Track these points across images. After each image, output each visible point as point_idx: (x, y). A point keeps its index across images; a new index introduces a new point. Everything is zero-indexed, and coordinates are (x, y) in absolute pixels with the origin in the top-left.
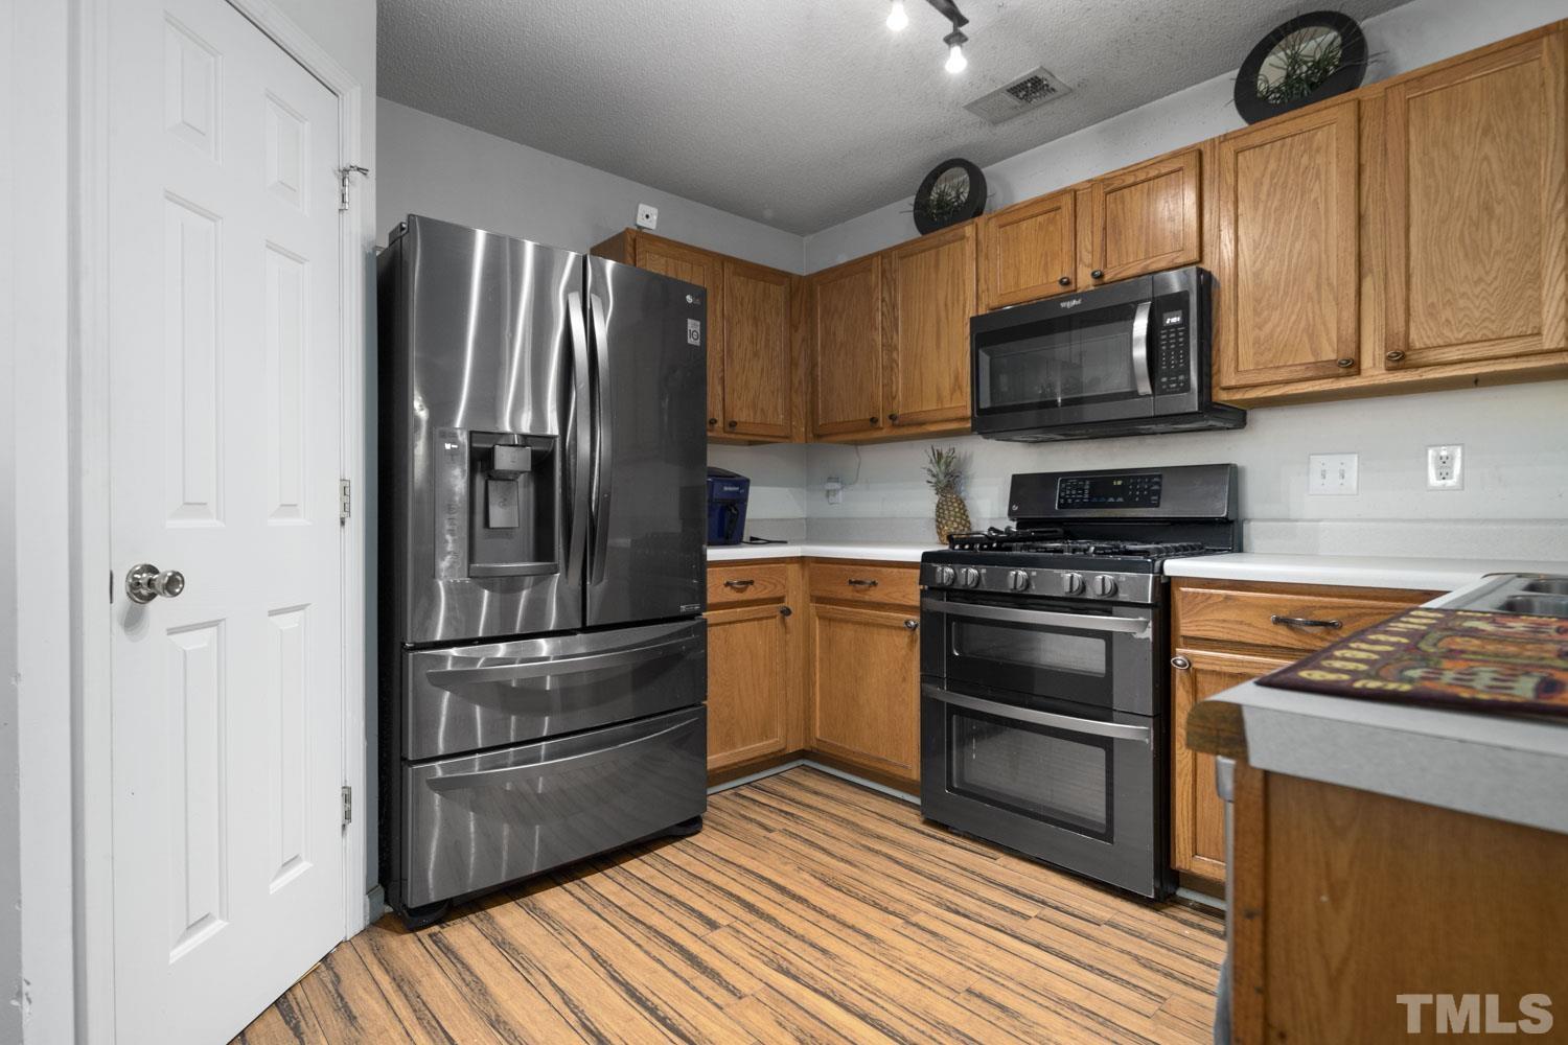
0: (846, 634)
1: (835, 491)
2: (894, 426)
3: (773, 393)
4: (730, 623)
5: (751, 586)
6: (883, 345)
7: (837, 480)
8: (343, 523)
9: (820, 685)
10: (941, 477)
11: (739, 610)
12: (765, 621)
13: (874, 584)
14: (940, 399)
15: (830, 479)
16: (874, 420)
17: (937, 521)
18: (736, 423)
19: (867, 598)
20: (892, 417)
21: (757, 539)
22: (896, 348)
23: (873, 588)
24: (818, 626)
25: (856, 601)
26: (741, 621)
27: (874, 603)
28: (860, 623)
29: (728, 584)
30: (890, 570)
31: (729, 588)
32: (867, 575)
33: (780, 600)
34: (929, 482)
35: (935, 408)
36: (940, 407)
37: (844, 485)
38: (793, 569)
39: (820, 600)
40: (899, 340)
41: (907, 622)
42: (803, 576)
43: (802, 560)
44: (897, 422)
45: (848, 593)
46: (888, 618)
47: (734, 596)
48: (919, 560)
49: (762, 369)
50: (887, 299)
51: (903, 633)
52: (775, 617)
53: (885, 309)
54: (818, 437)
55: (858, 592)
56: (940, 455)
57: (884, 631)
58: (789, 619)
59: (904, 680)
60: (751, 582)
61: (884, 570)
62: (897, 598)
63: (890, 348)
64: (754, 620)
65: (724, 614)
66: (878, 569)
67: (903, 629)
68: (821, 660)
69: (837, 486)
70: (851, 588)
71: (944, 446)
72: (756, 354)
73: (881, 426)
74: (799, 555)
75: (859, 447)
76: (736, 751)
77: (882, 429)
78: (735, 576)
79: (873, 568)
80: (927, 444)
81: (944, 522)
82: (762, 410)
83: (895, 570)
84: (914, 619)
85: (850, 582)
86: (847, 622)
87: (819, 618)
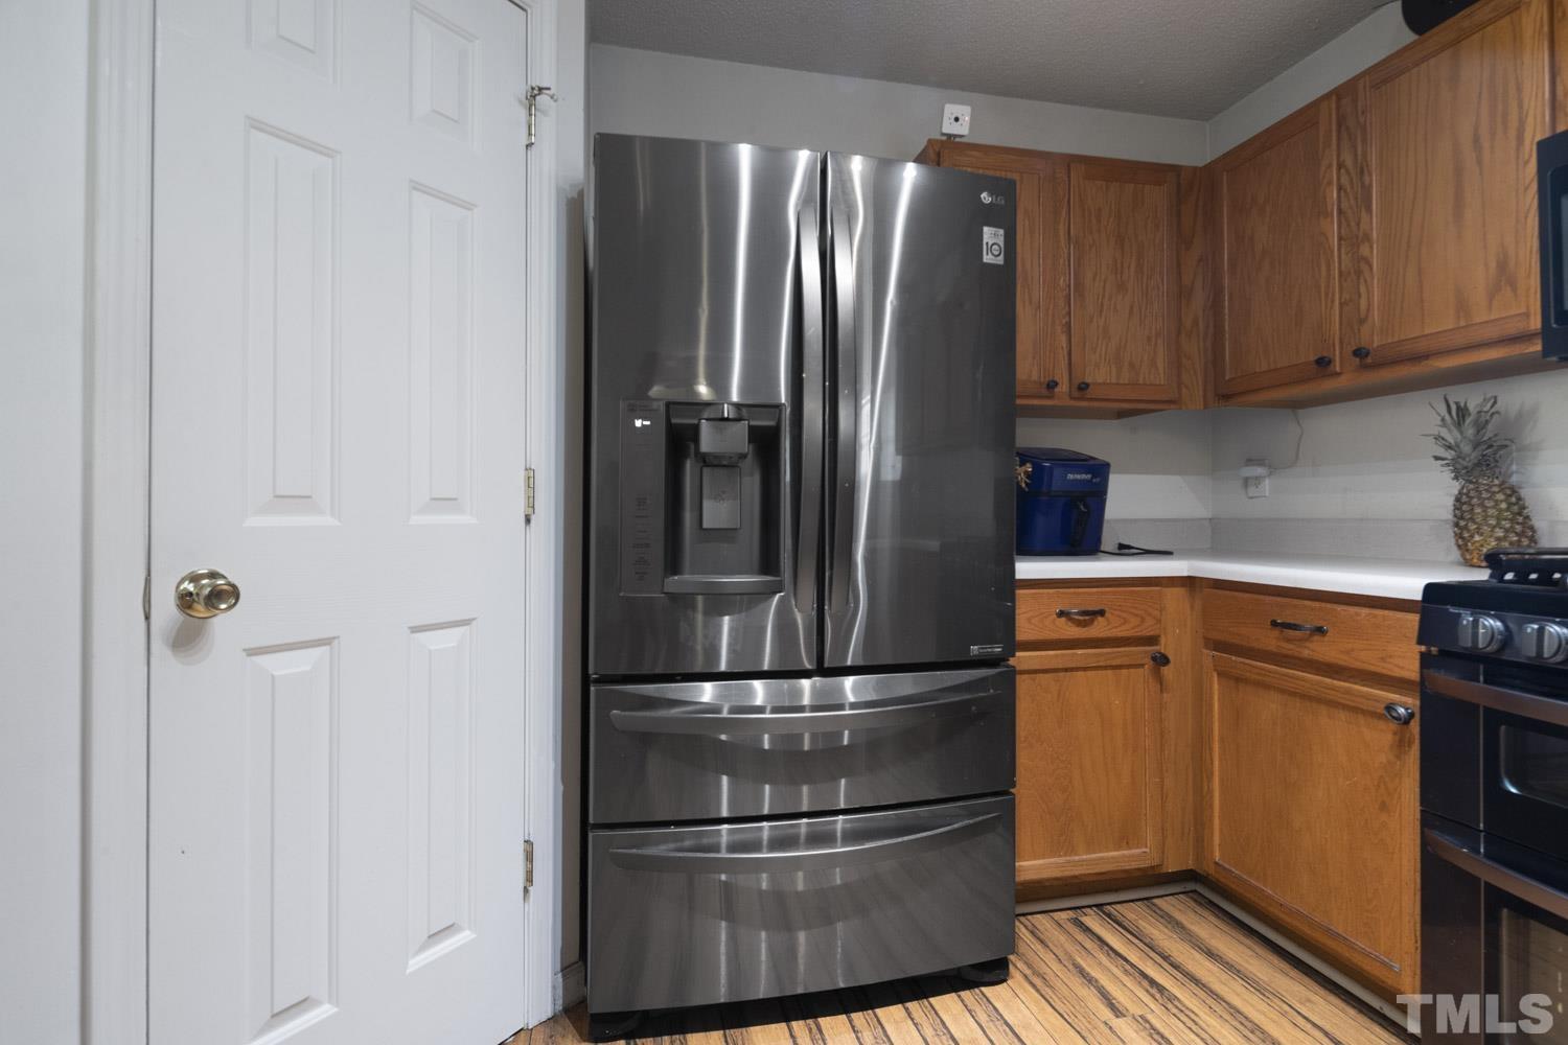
0: (1268, 708)
1: (1258, 479)
2: (1365, 367)
3: (1149, 339)
4: (1066, 670)
5: (1100, 619)
6: (1340, 239)
7: (1260, 462)
8: (528, 520)
9: (1222, 780)
10: (1466, 448)
11: (1080, 652)
12: (1124, 671)
13: (1320, 631)
14: (1462, 307)
15: (1250, 462)
16: (1323, 363)
17: (1456, 525)
18: (1087, 385)
19: (1306, 653)
20: (1359, 353)
21: (1129, 547)
22: (1367, 238)
23: (1316, 638)
24: (1216, 686)
25: (1286, 656)
26: (1085, 669)
27: (1317, 662)
28: (1293, 694)
29: (1061, 614)
30: (1352, 610)
31: (1063, 619)
32: (1307, 615)
33: (1152, 640)
34: (1437, 458)
35: (1451, 327)
36: (1462, 323)
37: (1273, 468)
38: (1174, 598)
39: (1219, 646)
40: (1374, 224)
41: (1390, 708)
42: (1192, 608)
43: (1190, 582)
44: (1369, 360)
45: (1271, 641)
46: (1348, 692)
47: (1072, 631)
48: (1419, 597)
49: (1132, 308)
50: (1349, 162)
51: (1382, 725)
52: (1142, 665)
53: (1345, 180)
54: (1226, 397)
55: (1289, 640)
56: (1462, 412)
57: (1342, 715)
58: (1165, 670)
59: (1383, 807)
60: (1102, 613)
61: (1339, 608)
62: (1367, 660)
63: (1354, 240)
64: (1106, 668)
65: (1057, 656)
66: (1329, 606)
67: (1380, 717)
68: (1222, 740)
69: (1260, 471)
70: (1276, 633)
71: (1473, 397)
72: (1121, 287)
73: (1338, 369)
74: (1185, 574)
75: (1300, 411)
76: (1077, 858)
77: (1338, 374)
78: (1075, 602)
79: (1317, 604)
80: (1436, 396)
81: (1473, 527)
82: (1132, 365)
83: (1365, 611)
84: (1406, 704)
85: (1274, 624)
86: (1267, 687)
87: (1218, 674)
